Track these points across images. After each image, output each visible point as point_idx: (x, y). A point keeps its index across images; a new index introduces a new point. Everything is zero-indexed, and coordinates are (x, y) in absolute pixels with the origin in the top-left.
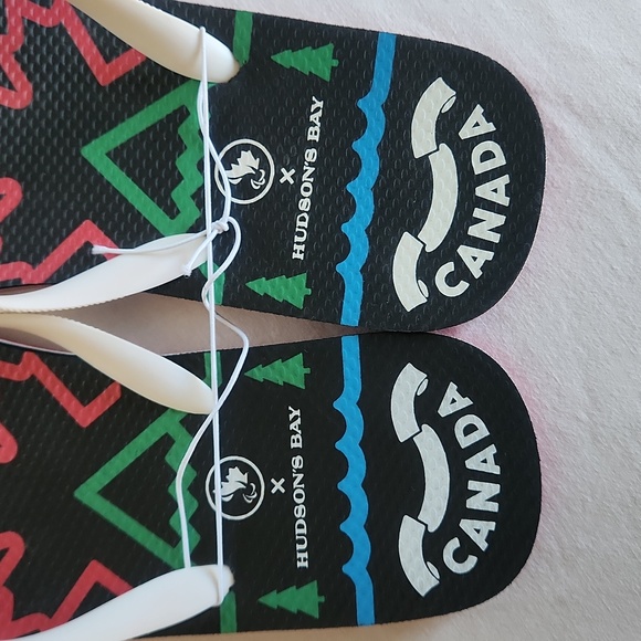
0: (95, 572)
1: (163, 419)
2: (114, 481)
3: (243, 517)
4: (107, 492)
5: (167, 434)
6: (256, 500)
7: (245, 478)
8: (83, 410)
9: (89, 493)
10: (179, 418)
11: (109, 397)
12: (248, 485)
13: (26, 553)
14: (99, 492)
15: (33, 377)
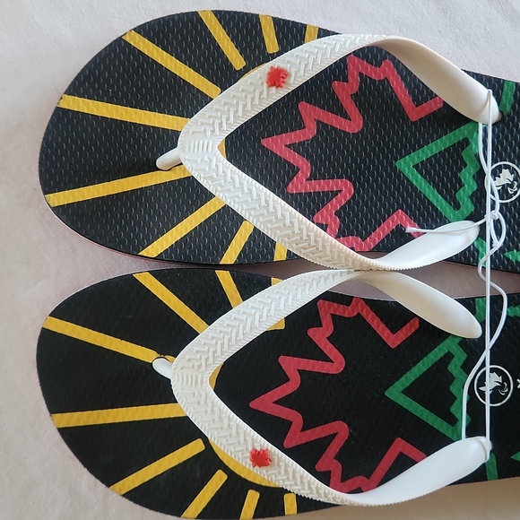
0: (400, 446)
1: (448, 341)
2: (412, 384)
3: (499, 404)
4: (407, 392)
5: (449, 352)
6: (507, 393)
7: (500, 379)
8: (393, 336)
9: (395, 393)
10: (458, 340)
11: (411, 328)
12: (502, 384)
13: (351, 435)
14: (403, 392)
15: (359, 314)
